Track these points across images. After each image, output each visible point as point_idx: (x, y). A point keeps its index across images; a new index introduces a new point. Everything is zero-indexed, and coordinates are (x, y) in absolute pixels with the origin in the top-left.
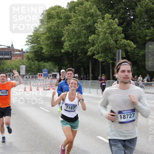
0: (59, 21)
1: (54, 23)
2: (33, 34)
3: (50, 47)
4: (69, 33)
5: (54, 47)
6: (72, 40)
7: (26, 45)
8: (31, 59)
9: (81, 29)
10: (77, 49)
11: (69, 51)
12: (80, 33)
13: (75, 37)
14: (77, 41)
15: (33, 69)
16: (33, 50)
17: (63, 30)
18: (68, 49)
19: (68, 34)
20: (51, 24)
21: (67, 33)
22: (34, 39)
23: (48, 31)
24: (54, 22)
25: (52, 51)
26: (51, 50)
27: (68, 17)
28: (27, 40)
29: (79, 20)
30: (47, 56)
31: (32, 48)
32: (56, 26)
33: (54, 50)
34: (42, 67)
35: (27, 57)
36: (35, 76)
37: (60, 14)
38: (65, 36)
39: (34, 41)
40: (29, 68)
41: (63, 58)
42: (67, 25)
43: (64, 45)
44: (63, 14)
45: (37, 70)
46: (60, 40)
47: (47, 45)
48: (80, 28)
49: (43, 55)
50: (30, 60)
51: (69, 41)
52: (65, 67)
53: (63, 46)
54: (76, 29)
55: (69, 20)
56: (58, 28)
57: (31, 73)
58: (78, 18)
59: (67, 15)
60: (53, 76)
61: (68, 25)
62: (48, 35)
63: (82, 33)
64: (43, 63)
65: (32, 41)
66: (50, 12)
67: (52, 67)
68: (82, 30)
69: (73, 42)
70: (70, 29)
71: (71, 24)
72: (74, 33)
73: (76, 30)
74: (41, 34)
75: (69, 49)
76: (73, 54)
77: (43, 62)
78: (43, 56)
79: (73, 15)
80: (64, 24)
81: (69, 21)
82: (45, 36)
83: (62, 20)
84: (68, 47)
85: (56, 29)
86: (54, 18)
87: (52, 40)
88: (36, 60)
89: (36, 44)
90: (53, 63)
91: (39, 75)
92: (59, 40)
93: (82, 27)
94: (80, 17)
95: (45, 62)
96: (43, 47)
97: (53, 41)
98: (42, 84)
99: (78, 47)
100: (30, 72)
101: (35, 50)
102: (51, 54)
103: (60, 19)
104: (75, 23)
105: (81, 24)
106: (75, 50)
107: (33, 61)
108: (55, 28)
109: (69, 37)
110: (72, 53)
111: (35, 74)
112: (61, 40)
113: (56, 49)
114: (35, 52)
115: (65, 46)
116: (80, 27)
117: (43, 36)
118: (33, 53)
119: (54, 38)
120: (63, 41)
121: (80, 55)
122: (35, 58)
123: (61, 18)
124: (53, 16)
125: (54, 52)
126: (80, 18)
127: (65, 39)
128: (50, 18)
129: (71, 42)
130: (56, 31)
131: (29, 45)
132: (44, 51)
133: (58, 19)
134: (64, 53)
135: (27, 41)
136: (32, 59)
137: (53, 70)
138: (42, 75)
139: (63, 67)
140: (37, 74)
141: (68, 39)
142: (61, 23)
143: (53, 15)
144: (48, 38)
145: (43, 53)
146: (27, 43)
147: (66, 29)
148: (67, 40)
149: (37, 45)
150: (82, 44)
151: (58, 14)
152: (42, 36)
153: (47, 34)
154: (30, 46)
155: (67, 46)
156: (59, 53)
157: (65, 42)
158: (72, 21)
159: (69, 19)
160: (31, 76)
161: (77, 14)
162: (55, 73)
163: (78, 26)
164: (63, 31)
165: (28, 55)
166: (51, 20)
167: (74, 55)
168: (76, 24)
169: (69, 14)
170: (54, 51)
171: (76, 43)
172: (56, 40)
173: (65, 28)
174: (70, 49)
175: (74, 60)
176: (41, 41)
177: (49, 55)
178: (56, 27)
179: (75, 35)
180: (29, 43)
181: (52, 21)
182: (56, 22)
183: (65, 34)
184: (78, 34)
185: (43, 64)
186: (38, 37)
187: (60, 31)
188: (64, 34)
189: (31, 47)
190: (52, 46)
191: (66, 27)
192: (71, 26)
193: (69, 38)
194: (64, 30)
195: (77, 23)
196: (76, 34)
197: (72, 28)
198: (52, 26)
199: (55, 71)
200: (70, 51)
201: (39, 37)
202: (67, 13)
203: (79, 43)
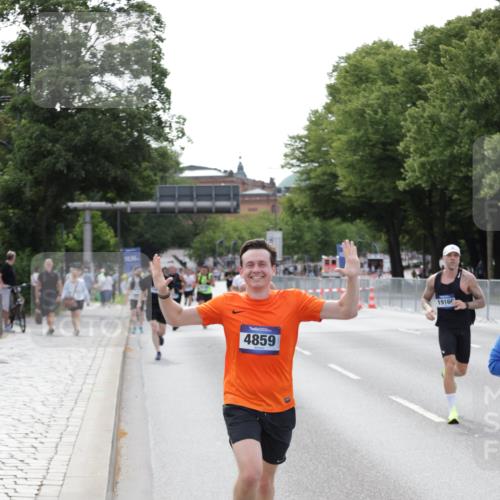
0: (387, 89)
1: (373, 96)
2: (305, 133)
3: (361, 172)
4: (419, 128)
5: (372, 173)
6: (429, 149)
7: (283, 167)
8: (299, 210)
9: (457, 116)
10: (445, 178)
11: (420, 185)
12: (457, 126)
13: (440, 140)
14: (447, 153)
15: (306, 244)
16: (308, 182)
17: (401, 118)
18: (418, 178)
19: (419, 131)
20: (363, 100)
21: (414, 128)
22: (311, 148)
23: (354, 122)
24: (373, 91)
25: (369, 185)
26: (365, 181)
27: (416, 78)
28: (288, 151)
29: (451, 86)
30: (353, 204)
31: (304, 177)
32: (381, 108)
33: (375, 184)
34: (335, 238)
35: (287, 205)
36: (312, 264)
37: (389, 67)
38: (408, 139)
39: (309, 154)
40: (293, 239)
41: (402, 207)
42: (414, 104)
43: (404, 168)
44: (400, 67)
45: (319, 246)
46: (392, 151)
47: (351, 166)
48: (457, 111)
49: (339, 197)
50: (298, 213)
51: (422, 155)
52: (407, 237)
53: (402, 170)
54: (442, 114)
55: (420, 87)
56: (385, 113)
57: (300, 255)
58: (448, 81)
59: (412, 71)
60: (370, 266)
61: (419, 103)
62: (353, 134)
63: (462, 128)
64: (338, 224)
65: (303, 153)
66: (358, 61)
67: (367, 236)
68: (461, 117)
69: (432, 158)
70: (422, 117)
71: (426, 99)
72: (435, 128)
73: (443, 120)
74: (333, 131)
75: (421, 178)
76: (434, 194)
77: (338, 220)
78: (339, 201)
79: (433, 70)
80: (404, 99)
81: (419, 90)
82: (344, 138)
83: (399, 86)
84: (418, 174)
85: (378, 117)
86: (374, 82)
87: (368, 151)
88: (316, 214)
89: (316, 165)
90: (369, 224)
91: (327, 262)
92: (388, 150)
93: (461, 111)
94: (456, 77)
95: (345, 220)
96: (340, 171)
97: (371, 155)
98: (335, 290)
99: (450, 173)
100: (296, 253)
101: (313, 182)
102: (363, 193)
103: (390, 83)
104: (438, 96)
105: (459, 101)
106: (441, 182)
107: (307, 218)
108: (376, 113)
109: (421, 140)
110: (430, 191)
111: (312, 260)
112: (397, 150)
113: (379, 179)
114: (314, 189)
115: (407, 168)
116: (454, 110)
117: (339, 139)
118: (308, 192)
119: (373, 146)
120: (400, 154)
121: (456, 196)
122: (313, 207)
123: (393, 82)
124: (371, 76)
125: (374, 190)
126: (453, 79)
127: (407, 148)
128: (361, 79)
129: (428, 156)
130: (378, 123)
131: (293, 165)
132: (341, 186)
133: (384, 85)
134: (405, 191)
135: (286, 156)
136: (302, 211)
137: (370, 245)
138: (334, 262)
139: (403, 237)
140: (320, 260)
141: (418, 148)
142: (394, 95)
143: (369, 71)
144: (354, 145)
145: (339, 193)
146: (288, 159)
147: (409, 115)
148: (415, 151)
149: (320, 166)
150: (462, 162)
151: (386, 69)
152: (335, 138)
153: (351, 131)
154: (298, 169)
155: (414, 171)
156: (388, 194)
157: (408, 157)
158: (429, 90)
159: (421, 84)
160: (300, 267)
161: (446, 69)
162: (378, 257)
163: (448, 107)
164: (402, 123)
165: (290, 200)
166: (364, 86)
167: (436, 198)
168: (443, 100)
169: (421, 66)
170: (373, 187)
171: (442, 161)
172: (381, 151)
173: (407, 113)
174: (425, 178)
175: (438, 214)
176: (332, 153)
177: (358, 198)
178: (380, 110)
179: (440, 136)
180: (294, 162)
181: (364, 90)
182: (379, 94)
183: (409, 131)
184: (448, 133)
185: (337, 228)
186: (321, 142)
187: (392, 121)
188: (403, 131)
189: (301, 173)
190: (367, 171)
191: (412, 111)
192: (426, 104)
193: (421, 145)
194: (405, 120)
195: (444, 94)
196: (442, 131)
197: (429, 111)
198: (368, 106)
199: (378, 249)
200: (423, 185)
201: (324, 142)
202: (413, 64)
203: (454, 161)
